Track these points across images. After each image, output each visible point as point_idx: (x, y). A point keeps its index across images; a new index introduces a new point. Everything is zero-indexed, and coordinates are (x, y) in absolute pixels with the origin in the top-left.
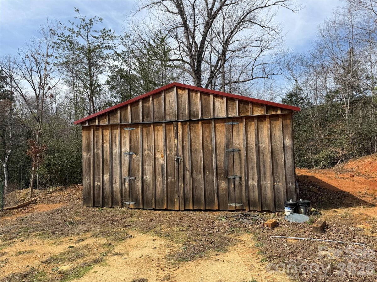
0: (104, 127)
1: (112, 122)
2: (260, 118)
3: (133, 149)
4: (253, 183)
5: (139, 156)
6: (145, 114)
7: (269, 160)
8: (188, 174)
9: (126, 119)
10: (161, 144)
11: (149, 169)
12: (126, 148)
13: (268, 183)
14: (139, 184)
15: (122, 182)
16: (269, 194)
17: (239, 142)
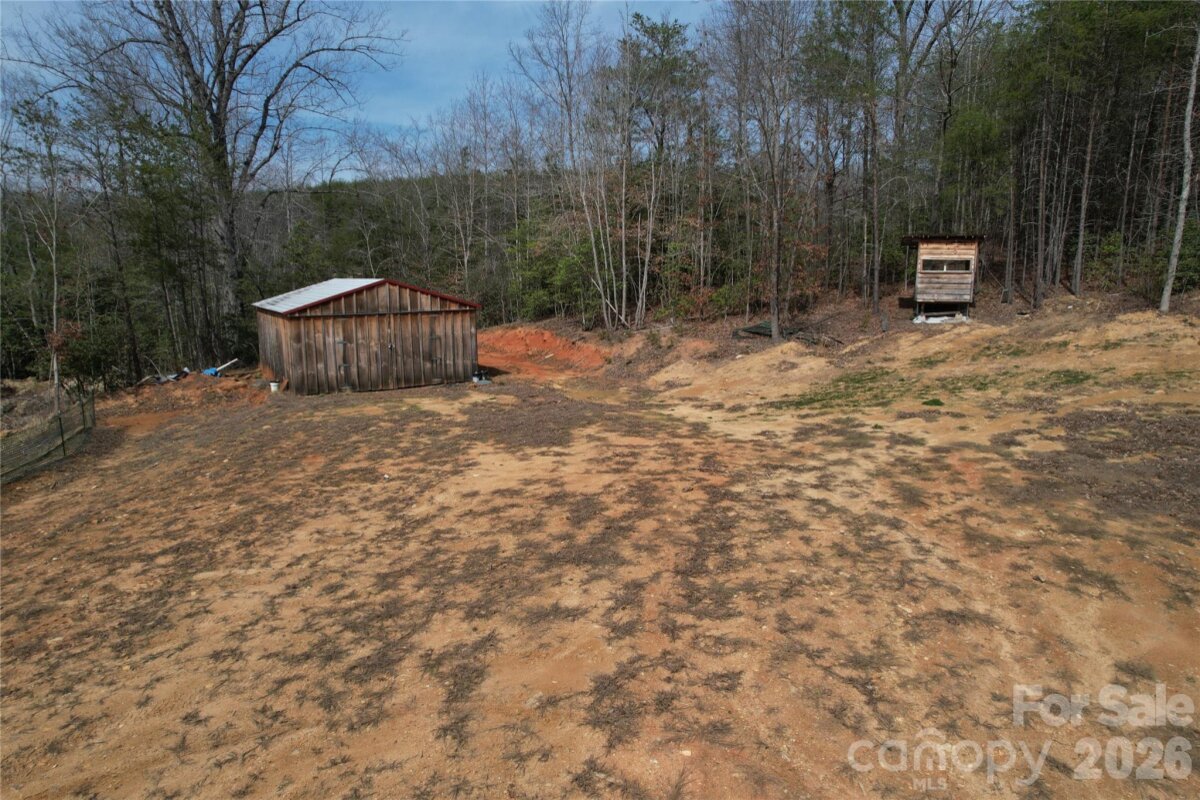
0: (316, 318)
1: (325, 313)
2: (455, 312)
3: (347, 339)
4: (450, 362)
5: (354, 345)
6: (360, 306)
7: (461, 344)
8: (399, 358)
9: (340, 310)
10: (374, 333)
11: (363, 356)
12: (340, 338)
13: (460, 362)
14: (354, 370)
15: (338, 369)
16: (461, 369)
17: (439, 331)
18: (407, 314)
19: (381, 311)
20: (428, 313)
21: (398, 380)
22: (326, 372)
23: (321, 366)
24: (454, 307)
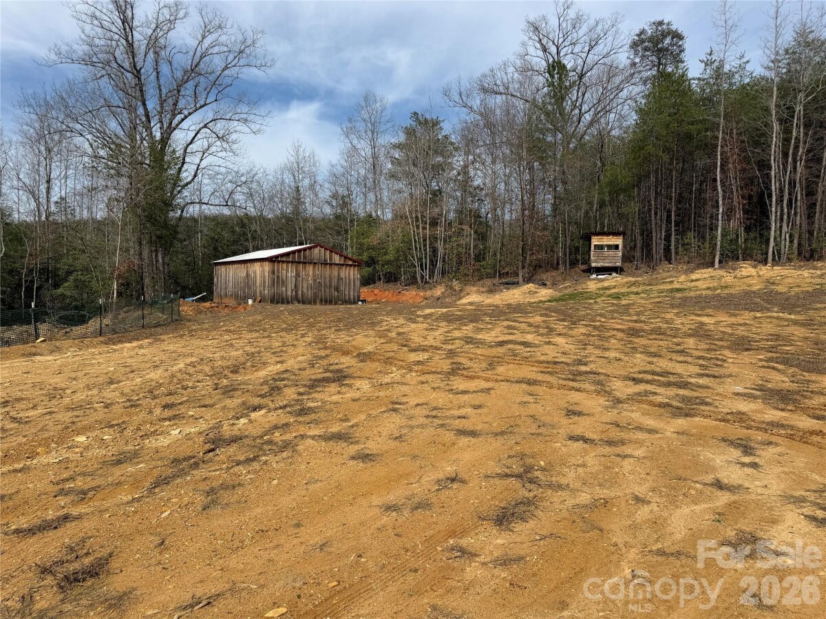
0: (283, 262)
1: (288, 260)
2: (351, 265)
3: (298, 275)
4: (347, 293)
5: (301, 279)
6: (305, 257)
7: (352, 283)
8: (322, 289)
9: (295, 258)
10: (311, 273)
11: (305, 285)
12: (294, 274)
13: (352, 293)
14: (300, 293)
15: (292, 291)
16: (352, 297)
17: (342, 275)
18: (327, 264)
19: (315, 261)
20: (337, 264)
21: (321, 300)
22: (286, 292)
23: (284, 289)
24: (350, 263)
